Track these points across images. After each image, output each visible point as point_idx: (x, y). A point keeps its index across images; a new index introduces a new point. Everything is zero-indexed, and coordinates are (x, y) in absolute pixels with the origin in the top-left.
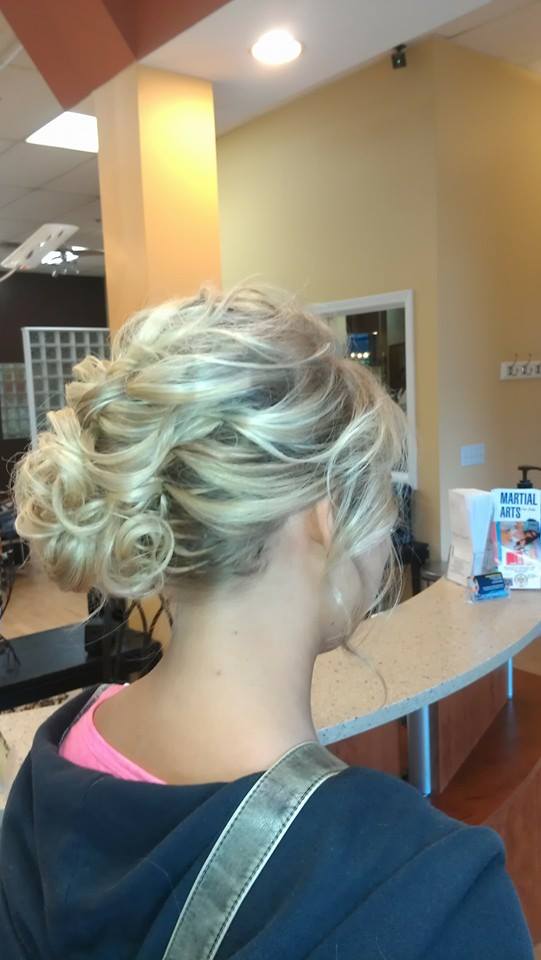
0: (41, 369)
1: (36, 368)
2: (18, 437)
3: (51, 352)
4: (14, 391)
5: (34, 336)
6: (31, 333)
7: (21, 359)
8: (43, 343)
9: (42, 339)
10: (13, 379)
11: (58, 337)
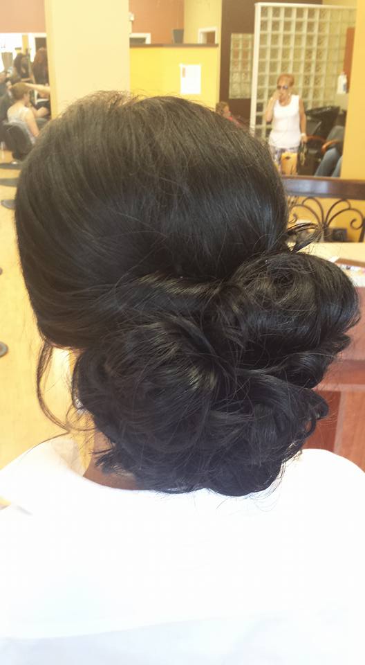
0: (267, 40)
1: (263, 38)
2: (238, 97)
3: (275, 25)
4: (240, 58)
5: (264, 10)
6: (262, 8)
7: (252, 31)
8: (270, 17)
9: (270, 13)
10: (240, 47)
11: (282, 12)
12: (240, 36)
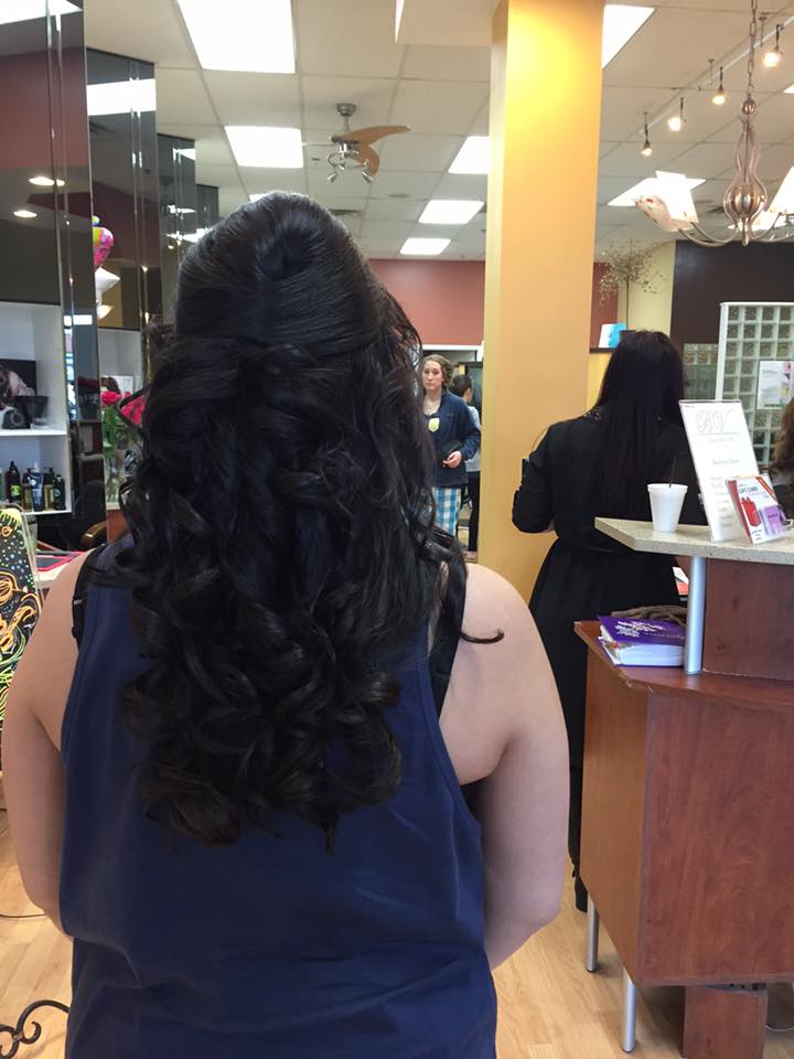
0: (736, 349)
1: (731, 347)
3: (750, 330)
5: (733, 313)
6: (731, 308)
7: (716, 341)
8: (742, 319)
9: (742, 314)
11: (760, 313)
12: (696, 347)
